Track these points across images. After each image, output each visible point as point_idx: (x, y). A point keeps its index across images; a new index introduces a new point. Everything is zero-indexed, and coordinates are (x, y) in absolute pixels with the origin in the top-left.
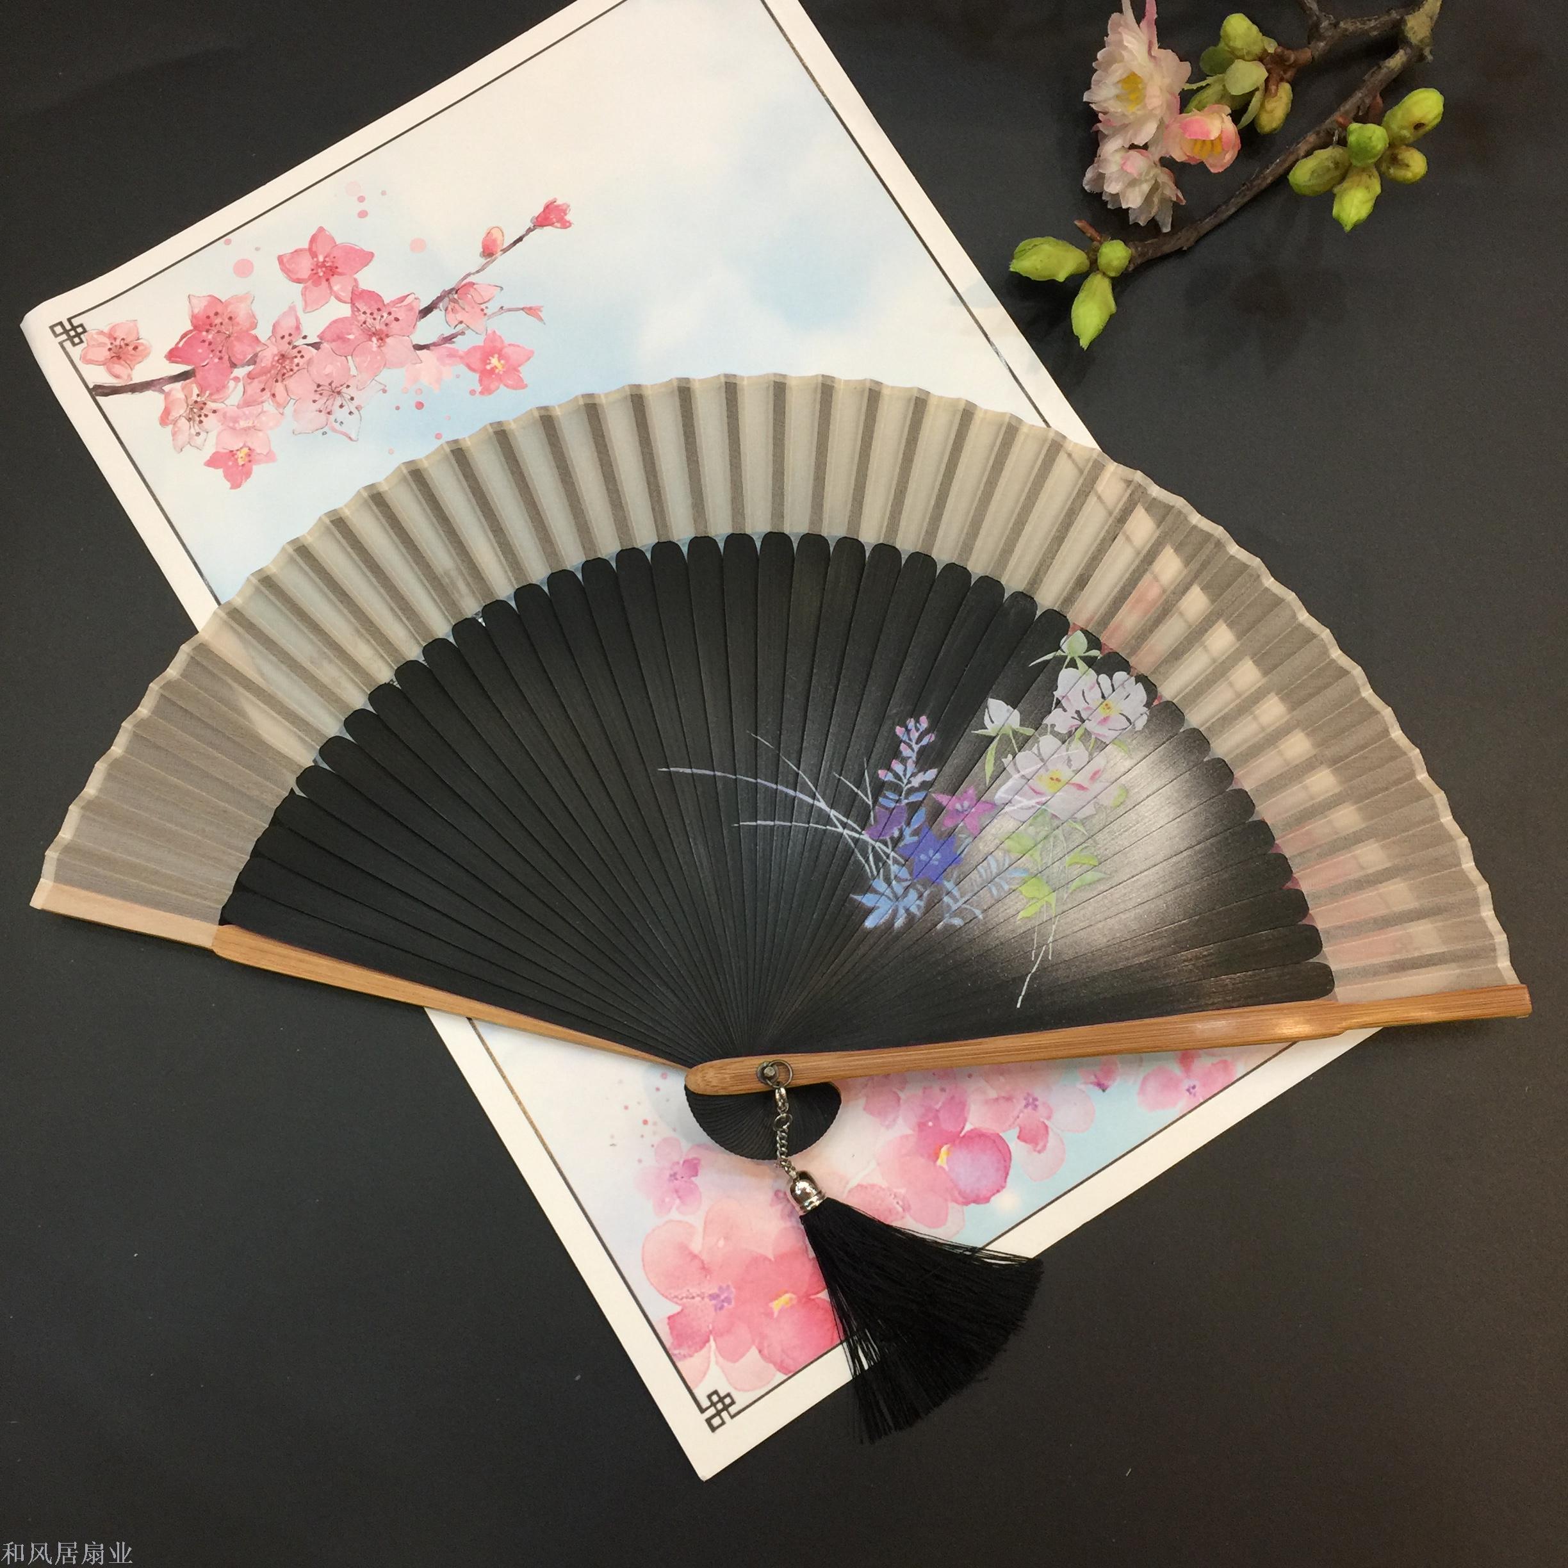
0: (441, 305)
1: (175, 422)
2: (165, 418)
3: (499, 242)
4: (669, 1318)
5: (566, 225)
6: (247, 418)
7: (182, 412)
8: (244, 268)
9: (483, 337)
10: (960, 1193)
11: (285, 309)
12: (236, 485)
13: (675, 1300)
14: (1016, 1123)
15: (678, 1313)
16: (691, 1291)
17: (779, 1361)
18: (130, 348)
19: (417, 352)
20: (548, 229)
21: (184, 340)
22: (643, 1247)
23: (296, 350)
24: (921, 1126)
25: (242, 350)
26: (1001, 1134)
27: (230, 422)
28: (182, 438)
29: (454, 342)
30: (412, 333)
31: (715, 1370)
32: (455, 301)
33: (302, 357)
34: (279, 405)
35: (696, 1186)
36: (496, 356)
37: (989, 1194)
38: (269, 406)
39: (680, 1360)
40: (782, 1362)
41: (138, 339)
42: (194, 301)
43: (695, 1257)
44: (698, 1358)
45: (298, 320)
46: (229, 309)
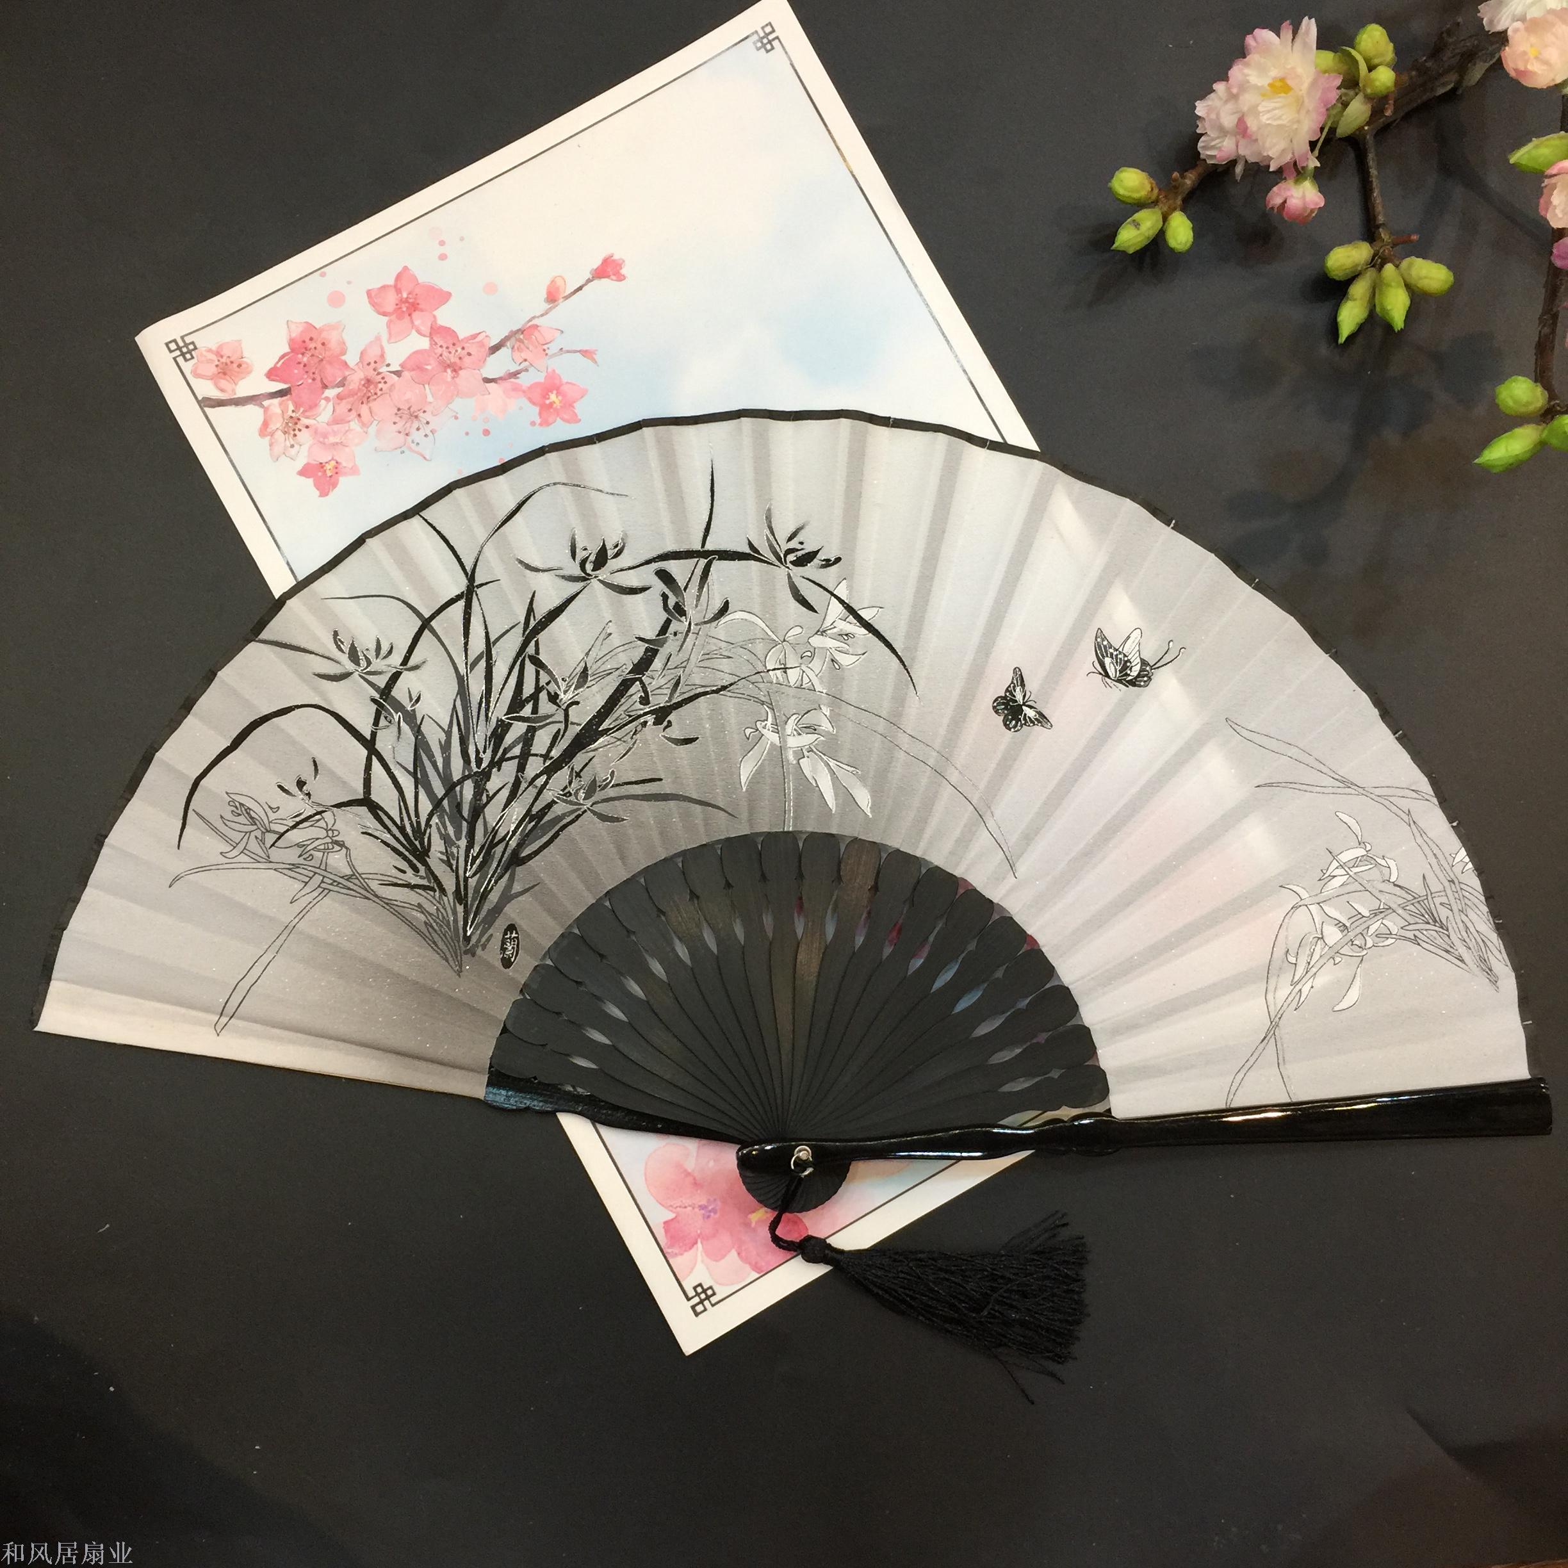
0: (508, 344)
1: (272, 434)
2: (264, 430)
3: (561, 289)
4: (665, 1223)
5: (621, 278)
6: (335, 433)
7: (278, 425)
8: (336, 299)
9: (544, 374)
11: (372, 338)
12: (324, 493)
13: (671, 1208)
15: (672, 1220)
16: (684, 1201)
17: (754, 1263)
18: (235, 365)
19: (487, 385)
20: (605, 281)
21: (282, 361)
22: (646, 1163)
23: (380, 376)
25: (332, 373)
27: (320, 437)
28: (278, 449)
29: (518, 378)
30: (482, 367)
31: (700, 1267)
32: (520, 341)
33: (385, 382)
34: (364, 425)
36: (555, 392)
38: (354, 425)
39: (672, 1257)
40: (756, 1263)
41: (242, 358)
42: (293, 327)
43: (688, 1174)
44: (688, 1256)
45: (382, 348)
46: (324, 335)
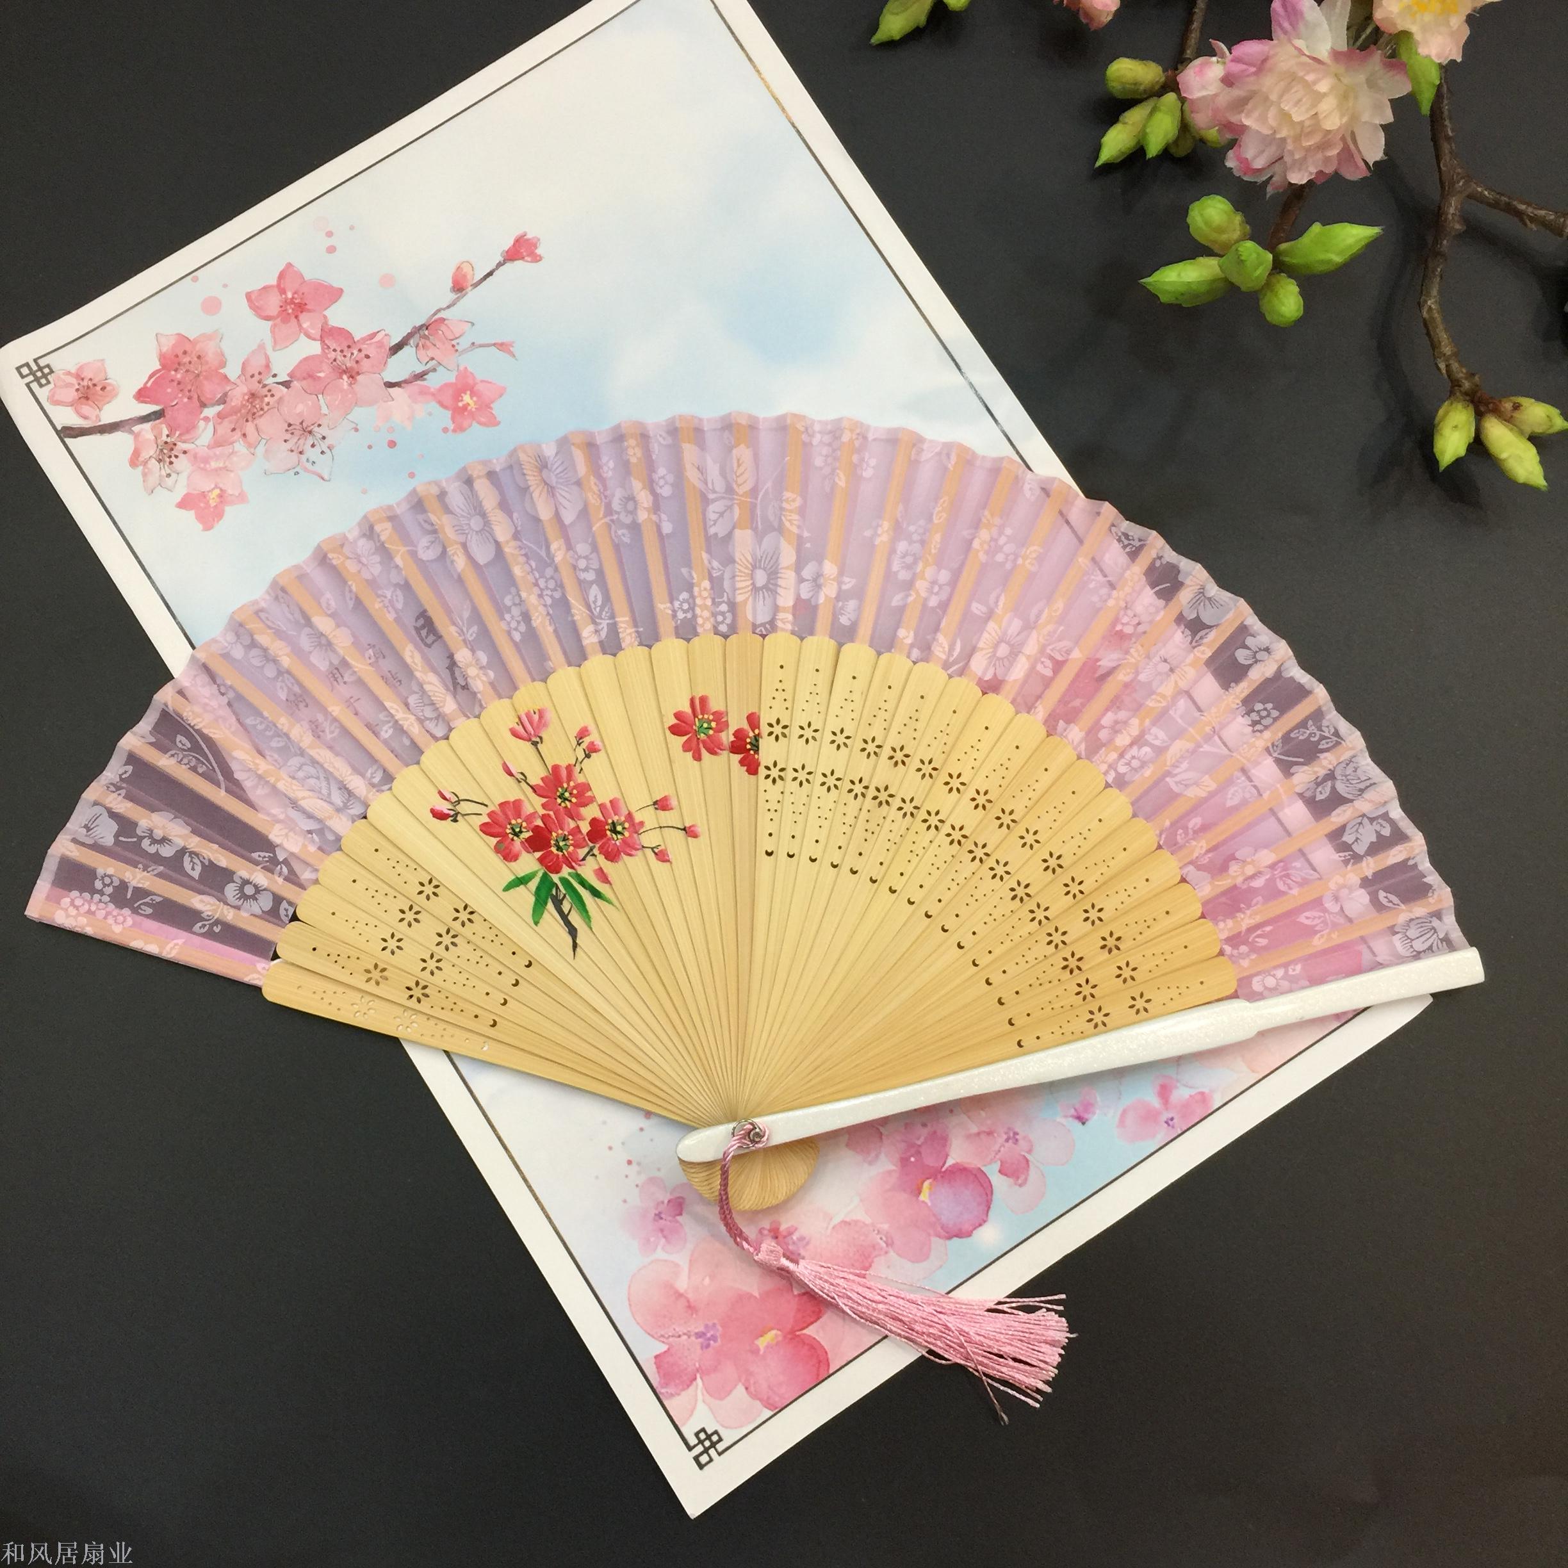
0: (412, 342)
1: (145, 463)
2: (134, 461)
3: (469, 276)
4: (656, 1357)
5: (537, 259)
6: (218, 459)
7: (152, 452)
8: (211, 306)
9: (455, 373)
10: (942, 1228)
11: (255, 347)
12: (208, 527)
13: (662, 1339)
14: (997, 1157)
15: (665, 1352)
16: (677, 1329)
17: (765, 1398)
18: (98, 388)
19: (391, 390)
20: (518, 263)
21: (152, 380)
22: (629, 1287)
23: (267, 388)
24: (904, 1161)
25: (210, 389)
26: (983, 1169)
27: (200, 461)
28: (153, 480)
29: (425, 380)
30: (383, 370)
31: (701, 1408)
32: (426, 337)
33: (272, 396)
34: (251, 446)
35: (681, 1225)
36: (468, 392)
37: (971, 1228)
38: (240, 447)
39: (667, 1398)
40: (768, 1398)
41: (106, 379)
42: (163, 340)
43: (679, 1295)
44: (685, 1396)
45: (267, 358)
46: (200, 346)
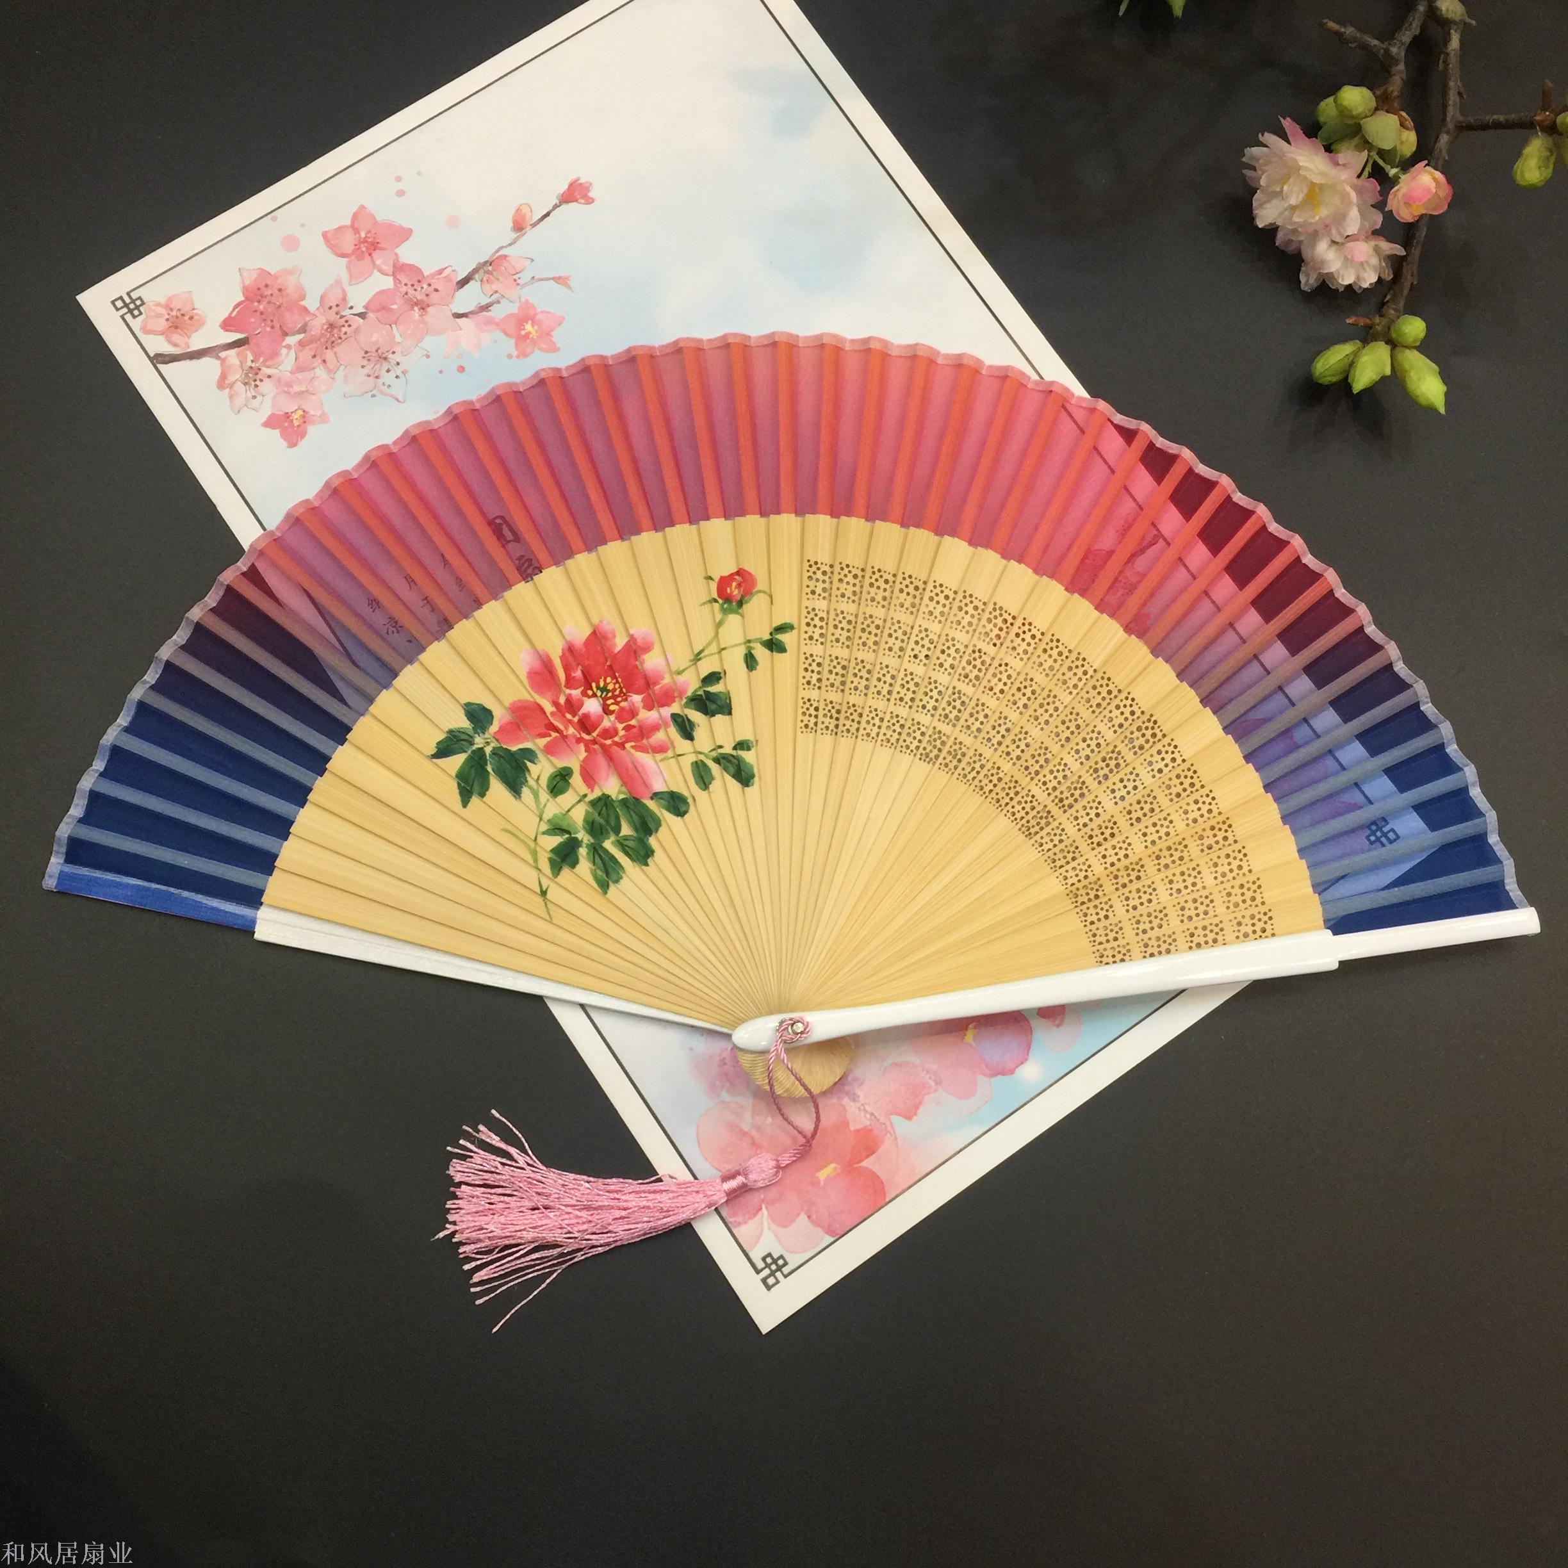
0: (477, 276)
1: (231, 386)
2: (222, 383)
3: (528, 217)
5: (589, 201)
6: (301, 383)
7: (237, 376)
8: (291, 243)
9: (517, 305)
10: (987, 1067)
11: (332, 282)
12: (292, 445)
17: (827, 1226)
18: (186, 318)
19: (457, 320)
20: (573, 206)
21: (237, 309)
22: (697, 1128)
23: (342, 321)
25: (293, 320)
26: (1023, 1012)
27: (284, 386)
28: (239, 401)
29: (490, 310)
30: (450, 303)
31: (767, 1234)
32: (489, 273)
33: (349, 326)
34: (332, 372)
36: (530, 322)
37: (1013, 1066)
38: (320, 372)
39: (735, 1227)
41: (194, 310)
42: (246, 274)
43: (745, 1135)
44: (752, 1225)
45: (344, 292)
46: (279, 281)
